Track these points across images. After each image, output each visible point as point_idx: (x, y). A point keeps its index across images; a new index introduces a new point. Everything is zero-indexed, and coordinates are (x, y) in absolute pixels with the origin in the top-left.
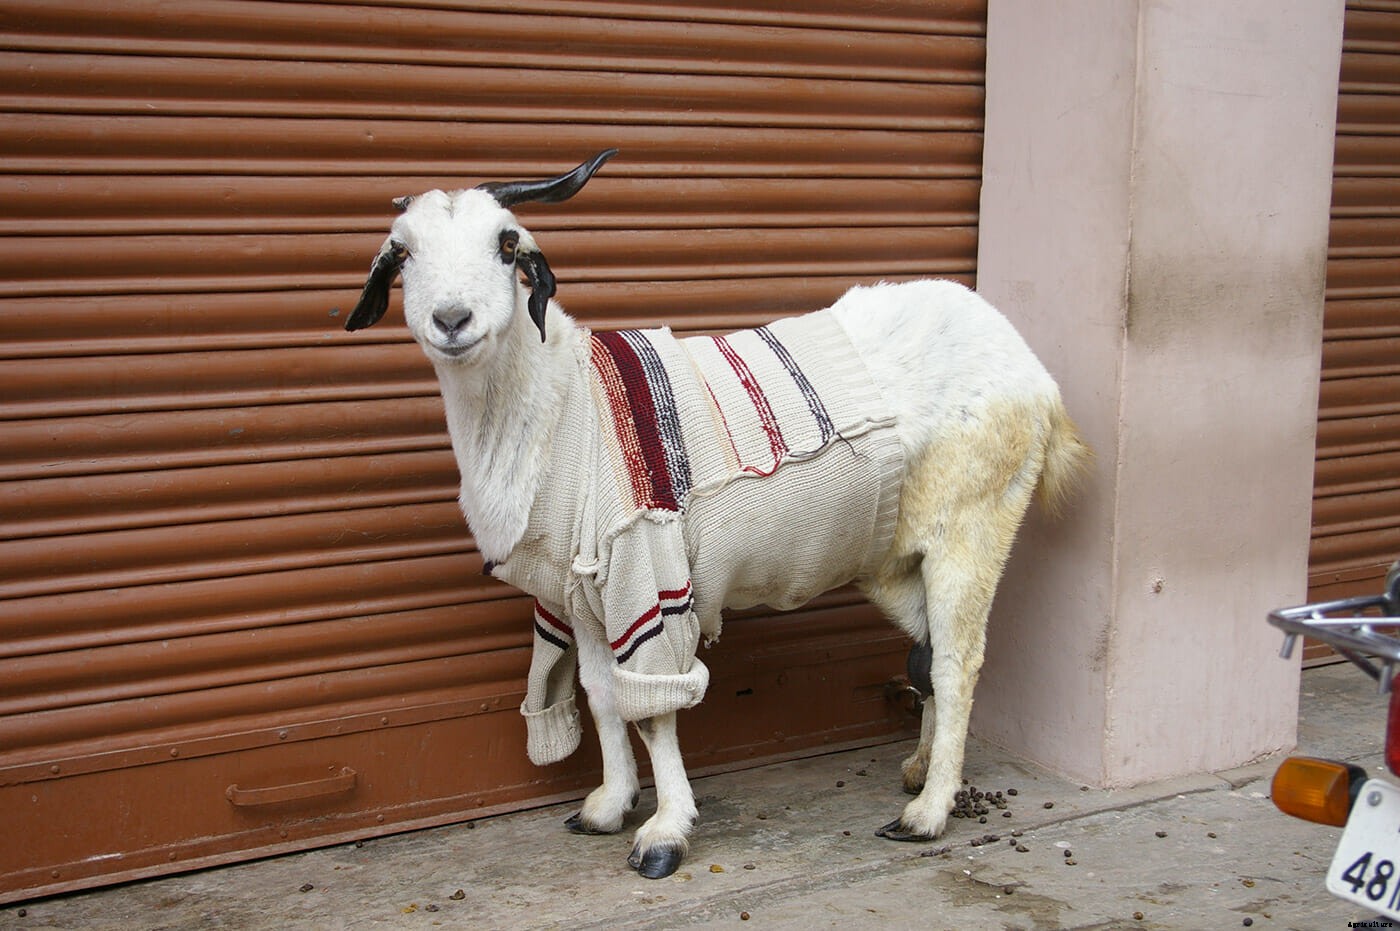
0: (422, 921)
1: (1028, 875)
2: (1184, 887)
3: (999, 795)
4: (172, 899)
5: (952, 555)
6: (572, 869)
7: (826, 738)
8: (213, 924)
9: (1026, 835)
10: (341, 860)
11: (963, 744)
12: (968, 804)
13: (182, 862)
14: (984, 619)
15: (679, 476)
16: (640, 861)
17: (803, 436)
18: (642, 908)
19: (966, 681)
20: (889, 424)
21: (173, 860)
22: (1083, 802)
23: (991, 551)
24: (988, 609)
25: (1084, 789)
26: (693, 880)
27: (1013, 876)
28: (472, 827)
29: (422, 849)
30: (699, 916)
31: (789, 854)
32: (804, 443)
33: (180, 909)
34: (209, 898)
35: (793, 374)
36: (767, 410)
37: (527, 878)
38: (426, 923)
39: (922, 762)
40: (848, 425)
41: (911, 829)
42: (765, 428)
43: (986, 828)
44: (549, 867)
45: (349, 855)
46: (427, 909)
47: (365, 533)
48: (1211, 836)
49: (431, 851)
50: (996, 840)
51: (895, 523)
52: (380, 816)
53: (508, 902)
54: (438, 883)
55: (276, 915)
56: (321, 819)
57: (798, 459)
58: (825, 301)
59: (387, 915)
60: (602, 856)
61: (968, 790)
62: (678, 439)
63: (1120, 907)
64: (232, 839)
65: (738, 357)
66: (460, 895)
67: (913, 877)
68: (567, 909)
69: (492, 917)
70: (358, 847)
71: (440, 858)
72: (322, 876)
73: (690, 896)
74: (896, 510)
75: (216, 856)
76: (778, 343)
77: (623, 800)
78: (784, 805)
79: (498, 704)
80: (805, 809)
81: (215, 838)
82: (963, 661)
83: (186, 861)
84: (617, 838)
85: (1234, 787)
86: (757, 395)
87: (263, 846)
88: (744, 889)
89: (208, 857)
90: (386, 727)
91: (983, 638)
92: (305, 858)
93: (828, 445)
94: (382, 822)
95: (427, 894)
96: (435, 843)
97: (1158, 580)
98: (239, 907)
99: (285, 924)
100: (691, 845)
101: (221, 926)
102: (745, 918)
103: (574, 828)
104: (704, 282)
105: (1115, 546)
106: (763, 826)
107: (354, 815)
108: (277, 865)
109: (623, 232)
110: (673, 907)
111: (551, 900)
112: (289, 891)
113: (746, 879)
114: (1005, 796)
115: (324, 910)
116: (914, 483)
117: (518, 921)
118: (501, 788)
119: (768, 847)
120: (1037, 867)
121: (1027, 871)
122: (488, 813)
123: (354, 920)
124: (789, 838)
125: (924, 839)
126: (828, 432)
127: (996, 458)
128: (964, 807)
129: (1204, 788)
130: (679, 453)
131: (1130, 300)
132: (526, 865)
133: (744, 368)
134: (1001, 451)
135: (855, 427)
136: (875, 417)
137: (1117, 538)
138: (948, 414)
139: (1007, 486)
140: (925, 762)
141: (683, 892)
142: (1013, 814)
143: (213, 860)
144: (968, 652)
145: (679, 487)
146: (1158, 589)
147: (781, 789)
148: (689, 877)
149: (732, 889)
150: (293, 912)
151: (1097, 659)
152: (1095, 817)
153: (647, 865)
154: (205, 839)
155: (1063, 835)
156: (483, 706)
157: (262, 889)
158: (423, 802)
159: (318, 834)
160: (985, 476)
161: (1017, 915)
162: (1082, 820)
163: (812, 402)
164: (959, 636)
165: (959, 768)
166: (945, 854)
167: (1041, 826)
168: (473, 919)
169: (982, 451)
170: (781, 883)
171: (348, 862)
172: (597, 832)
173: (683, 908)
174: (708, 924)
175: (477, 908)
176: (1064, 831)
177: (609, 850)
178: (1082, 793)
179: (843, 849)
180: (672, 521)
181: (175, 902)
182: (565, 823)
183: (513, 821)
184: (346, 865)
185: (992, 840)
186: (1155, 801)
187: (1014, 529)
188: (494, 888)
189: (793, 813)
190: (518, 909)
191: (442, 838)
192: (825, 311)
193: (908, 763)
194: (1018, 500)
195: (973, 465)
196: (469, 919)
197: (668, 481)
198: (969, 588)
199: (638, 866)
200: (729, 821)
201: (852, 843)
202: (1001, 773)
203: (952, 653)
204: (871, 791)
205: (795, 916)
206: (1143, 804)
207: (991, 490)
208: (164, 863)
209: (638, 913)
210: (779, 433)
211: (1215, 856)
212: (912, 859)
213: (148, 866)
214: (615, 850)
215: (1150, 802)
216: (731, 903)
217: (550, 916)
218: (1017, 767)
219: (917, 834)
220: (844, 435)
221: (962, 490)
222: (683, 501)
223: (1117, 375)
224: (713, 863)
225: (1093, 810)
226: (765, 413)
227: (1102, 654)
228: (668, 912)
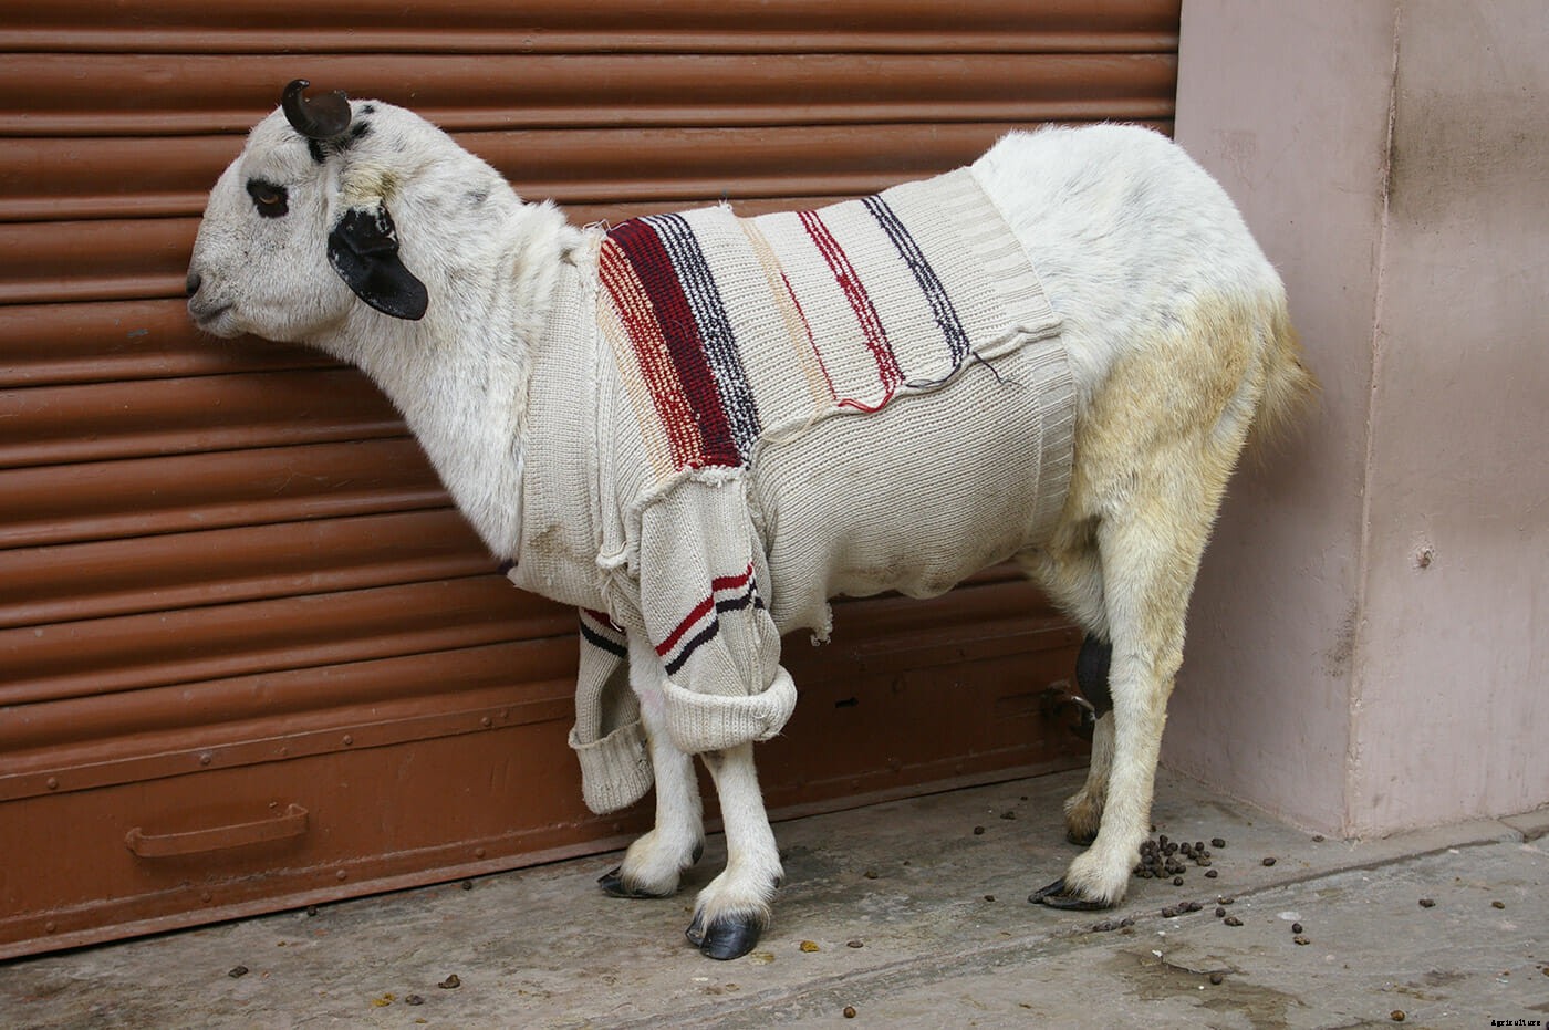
0: (401, 1018)
1: (1243, 957)
2: (1461, 976)
3: (1199, 847)
4: (49, 987)
5: (1145, 517)
6: (608, 946)
7: (958, 767)
8: (107, 1022)
9: (1240, 903)
10: (288, 933)
11: (1152, 776)
12: (1157, 859)
13: (61, 936)
14: (1184, 604)
15: (740, 416)
16: (704, 934)
17: (926, 358)
18: (707, 1000)
19: (1159, 690)
20: (1051, 334)
21: (51, 932)
22: (1318, 858)
23: (1194, 510)
24: (1190, 589)
25: (1318, 839)
26: (776, 962)
27: (1221, 958)
28: (469, 888)
29: (400, 918)
30: (785, 1012)
31: (910, 926)
32: (927, 367)
33: (61, 1000)
34: (103, 986)
35: (912, 265)
36: (873, 320)
37: (546, 958)
38: (407, 1021)
39: (1094, 801)
40: (988, 340)
41: (1080, 892)
42: (871, 345)
43: (1183, 892)
44: (576, 943)
45: (299, 926)
46: (407, 1001)
47: (319, 479)
48: (1497, 905)
49: (412, 921)
50: (1196, 910)
51: (1069, 473)
52: (340, 872)
53: (520, 992)
54: (424, 964)
55: (196, 1009)
56: (258, 876)
57: (919, 391)
58: (965, 156)
59: (351, 1008)
60: (649, 928)
61: (1157, 840)
62: (736, 366)
63: (1372, 1004)
64: (133, 904)
65: (833, 241)
66: (453, 982)
67: (1082, 959)
68: (602, 1002)
69: (497, 1012)
70: (311, 915)
71: (425, 930)
72: (259, 955)
73: (774, 985)
74: (1069, 455)
75: (112, 927)
76: (893, 217)
77: (681, 852)
78: (901, 859)
79: (507, 717)
80: (931, 864)
81: (110, 902)
82: (1155, 662)
83: (70, 935)
84: (671, 903)
85: (1526, 839)
86: (858, 298)
87: (176, 913)
88: (849, 975)
89: (101, 929)
90: (351, 748)
91: (1181, 630)
92: (236, 930)
93: (961, 371)
94: (343, 880)
95: (408, 980)
96: (417, 909)
97: (1425, 550)
98: (144, 998)
99: (209, 1021)
100: (774, 913)
101: (118, 1024)
102: (849, 1014)
103: (612, 888)
104: (794, 130)
105: (1367, 504)
106: (872, 888)
107: (304, 870)
108: (197, 939)
109: (681, 57)
110: (750, 999)
111: (580, 989)
112: (215, 976)
113: (852, 961)
114: (1208, 848)
115: (263, 1003)
116: (1097, 415)
117: (534, 1018)
118: (509, 834)
119: (880, 917)
120: (1255, 947)
121: (1242, 953)
122: (492, 869)
123: (306, 1016)
124: (910, 904)
125: (1098, 906)
126: (961, 350)
127: (1206, 380)
128: (1152, 863)
129: (1484, 839)
130: (737, 384)
131: (1393, 156)
132: (545, 941)
133: (841, 259)
134: (1213, 370)
135: (999, 343)
136: (1030, 326)
137: (1369, 491)
138: (1145, 318)
139: (1218, 420)
140: (1098, 802)
141: (765, 978)
142: (1220, 873)
143: (107, 933)
144: (1161, 650)
145: (742, 431)
146: (1424, 563)
147: (898, 837)
148: (771, 957)
149: (830, 975)
150: (221, 1006)
151: (1338, 659)
152: (1334, 879)
153: (713, 941)
154: (97, 903)
155: (1290, 902)
156: (484, 719)
157: (175, 972)
158: (401, 853)
159: (255, 897)
160: (1191, 405)
161: (1228, 1013)
162: (1316, 881)
163: (939, 307)
164: (1149, 628)
165: (1147, 810)
166: (1126, 927)
167: (1258, 890)
168: (471, 1015)
169: (1188, 370)
170: (899, 967)
171: (296, 935)
172: (642, 894)
173: (764, 1000)
174: (797, 1023)
175: (478, 1000)
176: (1292, 898)
177: (659, 920)
178: (1315, 846)
179: (985, 921)
180: (732, 480)
181: (54, 991)
182: (599, 881)
183: (527, 879)
184: (295, 940)
185: (1191, 909)
186: (1418, 857)
187: (1224, 479)
188: (500, 971)
189: (916, 870)
190: (535, 1002)
191: (427, 903)
192: (963, 170)
193: (1075, 802)
194: (1230, 437)
195: (1176, 390)
196: (466, 1015)
197: (725, 425)
198: (1165, 563)
199: (700, 942)
200: (825, 880)
201: (997, 912)
202: (1199, 816)
203: (1139, 652)
204: (1023, 841)
205: (920, 1013)
206: (1401, 860)
207: (1196, 424)
208: (38, 936)
209: (701, 1008)
210: (891, 353)
211: (1503, 934)
212: (1081, 934)
213: (14, 941)
214: (670, 920)
215: (1410, 857)
216: (831, 994)
217: (579, 1010)
218: (1224, 809)
219: (1088, 899)
220: (982, 356)
221: (1160, 426)
222: (749, 451)
223: (1372, 263)
224: (804, 939)
225: (1331, 869)
226: (871, 324)
227: (1345, 652)
228: (743, 1005)
